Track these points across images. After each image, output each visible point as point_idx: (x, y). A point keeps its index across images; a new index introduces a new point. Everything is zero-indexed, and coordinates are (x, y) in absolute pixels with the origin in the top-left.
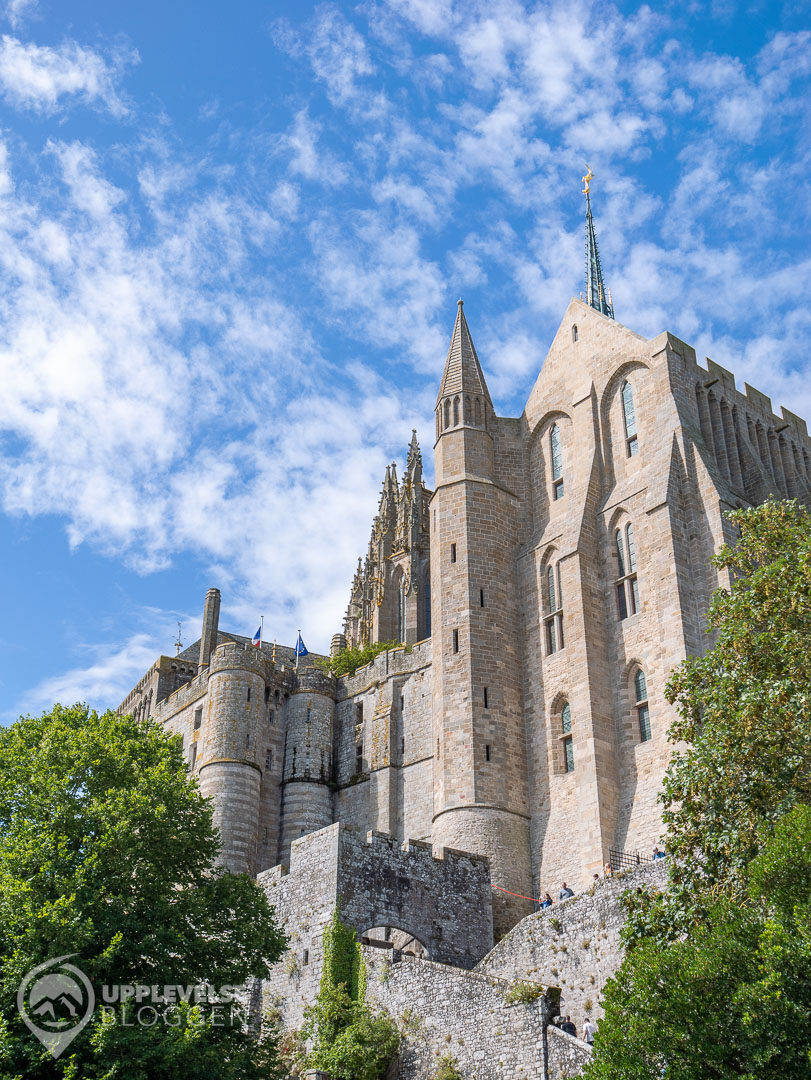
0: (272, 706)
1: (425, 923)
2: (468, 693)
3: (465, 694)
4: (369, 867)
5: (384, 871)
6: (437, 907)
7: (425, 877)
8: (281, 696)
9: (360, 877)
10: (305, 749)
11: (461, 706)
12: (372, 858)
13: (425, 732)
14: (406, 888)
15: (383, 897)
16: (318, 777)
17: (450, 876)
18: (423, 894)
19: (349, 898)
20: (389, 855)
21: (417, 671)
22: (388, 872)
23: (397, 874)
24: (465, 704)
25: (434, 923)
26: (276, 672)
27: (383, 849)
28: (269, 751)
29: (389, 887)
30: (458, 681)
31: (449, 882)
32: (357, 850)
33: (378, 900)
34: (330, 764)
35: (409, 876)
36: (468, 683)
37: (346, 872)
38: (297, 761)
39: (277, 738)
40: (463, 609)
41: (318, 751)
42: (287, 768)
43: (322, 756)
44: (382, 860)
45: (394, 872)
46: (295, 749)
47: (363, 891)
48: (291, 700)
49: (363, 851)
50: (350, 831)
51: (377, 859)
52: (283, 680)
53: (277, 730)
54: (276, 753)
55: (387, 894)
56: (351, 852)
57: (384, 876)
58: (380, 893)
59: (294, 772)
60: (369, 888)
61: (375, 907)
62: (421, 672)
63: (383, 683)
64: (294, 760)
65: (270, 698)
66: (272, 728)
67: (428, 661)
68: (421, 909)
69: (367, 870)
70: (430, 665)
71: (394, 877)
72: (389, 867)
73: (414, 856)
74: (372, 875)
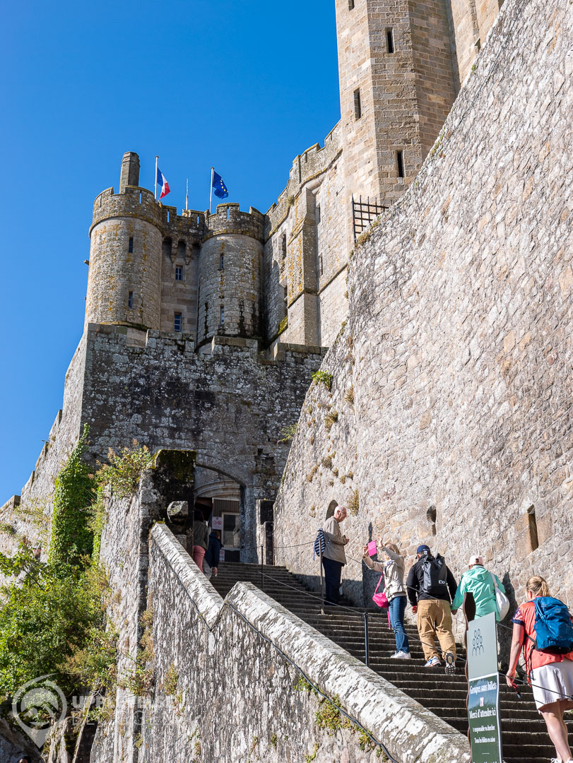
0: (179, 261)
1: (243, 452)
2: (373, 165)
3: (369, 167)
4: (142, 381)
5: (168, 384)
6: (265, 429)
7: (242, 388)
8: (189, 246)
9: (124, 396)
10: (219, 302)
11: (365, 183)
12: (147, 368)
13: (340, 237)
14: (207, 405)
15: (166, 421)
16: (237, 332)
17: (288, 383)
18: (239, 411)
19: (103, 428)
20: (178, 362)
21: (330, 166)
22: (176, 386)
23: (191, 387)
24: (371, 179)
25: (260, 451)
26: (180, 218)
27: (168, 354)
28: (178, 315)
29: (178, 406)
30: (362, 152)
31: (287, 392)
32: (120, 360)
33: (156, 426)
34: (253, 316)
35: (214, 387)
36: (372, 152)
37: (99, 392)
38: (210, 317)
39: (188, 297)
40: (364, 61)
41: (236, 301)
42: (200, 329)
43: (241, 306)
44: (166, 370)
45: (187, 385)
46: (206, 304)
47: (131, 415)
48: (203, 249)
49: (131, 360)
50: (108, 334)
51: (157, 368)
52: (190, 227)
53: (188, 287)
54: (187, 315)
55: (174, 417)
56: (109, 362)
57: (169, 392)
58: (159, 415)
59: (207, 332)
60: (139, 410)
61: (151, 437)
62: (334, 166)
63: (297, 196)
64: (206, 317)
65: (174, 251)
66: (180, 286)
67: (339, 148)
68: (234, 433)
69: (138, 385)
70: (342, 151)
71: (187, 391)
72: (178, 379)
73: (225, 361)
74: (147, 391)
